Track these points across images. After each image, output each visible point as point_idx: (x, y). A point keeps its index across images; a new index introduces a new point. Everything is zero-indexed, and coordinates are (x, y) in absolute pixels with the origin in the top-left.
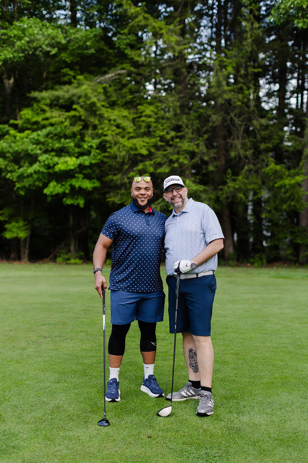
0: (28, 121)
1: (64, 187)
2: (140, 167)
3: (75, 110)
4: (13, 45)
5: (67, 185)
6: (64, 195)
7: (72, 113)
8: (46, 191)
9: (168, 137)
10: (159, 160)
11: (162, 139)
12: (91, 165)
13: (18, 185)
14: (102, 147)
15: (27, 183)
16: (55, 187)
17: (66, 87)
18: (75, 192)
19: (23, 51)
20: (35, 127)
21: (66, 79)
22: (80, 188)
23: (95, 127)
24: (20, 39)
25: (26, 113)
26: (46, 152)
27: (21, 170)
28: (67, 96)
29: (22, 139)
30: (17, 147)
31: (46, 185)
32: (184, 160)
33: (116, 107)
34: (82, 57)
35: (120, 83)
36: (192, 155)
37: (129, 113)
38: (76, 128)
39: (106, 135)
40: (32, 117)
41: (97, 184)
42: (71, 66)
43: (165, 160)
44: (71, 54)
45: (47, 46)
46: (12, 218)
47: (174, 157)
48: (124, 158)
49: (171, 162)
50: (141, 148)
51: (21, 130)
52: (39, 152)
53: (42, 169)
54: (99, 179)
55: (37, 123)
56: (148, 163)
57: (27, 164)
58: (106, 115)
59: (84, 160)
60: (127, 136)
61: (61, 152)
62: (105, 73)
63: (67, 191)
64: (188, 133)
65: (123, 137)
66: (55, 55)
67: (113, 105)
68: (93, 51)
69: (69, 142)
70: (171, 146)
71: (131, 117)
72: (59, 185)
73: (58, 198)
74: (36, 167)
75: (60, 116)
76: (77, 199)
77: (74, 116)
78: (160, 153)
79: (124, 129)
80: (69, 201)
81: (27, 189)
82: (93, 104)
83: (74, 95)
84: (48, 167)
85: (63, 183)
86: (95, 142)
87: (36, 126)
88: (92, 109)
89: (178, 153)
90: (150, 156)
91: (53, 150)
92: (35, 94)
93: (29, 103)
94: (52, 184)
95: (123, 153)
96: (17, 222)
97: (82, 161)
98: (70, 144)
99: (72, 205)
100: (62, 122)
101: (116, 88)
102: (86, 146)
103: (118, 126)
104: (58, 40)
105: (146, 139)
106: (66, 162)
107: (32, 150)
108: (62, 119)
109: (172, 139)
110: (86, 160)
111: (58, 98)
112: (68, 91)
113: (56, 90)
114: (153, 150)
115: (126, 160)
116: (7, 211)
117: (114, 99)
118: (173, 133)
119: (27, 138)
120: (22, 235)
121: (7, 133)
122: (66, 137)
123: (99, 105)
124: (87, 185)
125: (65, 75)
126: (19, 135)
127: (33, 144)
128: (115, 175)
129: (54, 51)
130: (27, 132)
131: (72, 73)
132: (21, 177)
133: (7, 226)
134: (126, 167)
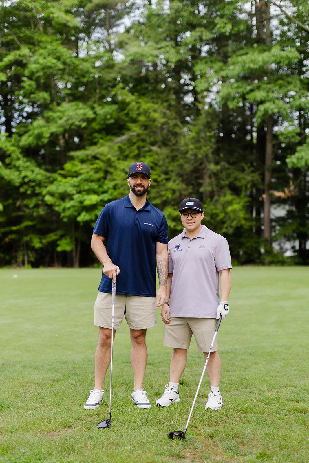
0: (69, 171)
1: (91, 216)
3: (97, 164)
4: (56, 122)
5: (93, 214)
6: (91, 221)
7: (95, 166)
8: (80, 219)
9: (160, 179)
10: (152, 195)
11: (155, 181)
13: (62, 215)
14: (115, 187)
15: (68, 213)
16: (85, 216)
17: (93, 147)
19: (63, 127)
21: (95, 140)
23: (111, 174)
24: (61, 118)
25: (68, 166)
26: (79, 192)
27: (65, 204)
28: (93, 154)
29: (65, 183)
30: (61, 190)
31: (79, 214)
32: (169, 195)
33: (129, 159)
35: (131, 142)
36: (174, 191)
38: (101, 175)
39: (117, 180)
40: (72, 168)
42: (99, 131)
44: (99, 124)
45: (80, 121)
46: (62, 237)
47: (163, 193)
51: (65, 176)
52: (74, 192)
53: (77, 204)
55: (76, 172)
57: (68, 200)
58: (119, 166)
61: (90, 192)
62: (123, 134)
63: (93, 218)
64: (173, 176)
66: (85, 128)
67: (126, 157)
72: (88, 214)
73: (88, 223)
74: (72, 203)
75: (87, 168)
77: (97, 168)
78: (154, 191)
81: (69, 218)
82: (109, 160)
83: (98, 153)
84: (81, 202)
85: (91, 213)
86: (112, 184)
87: (76, 174)
88: (109, 163)
89: (166, 190)
91: (84, 191)
92: (72, 153)
94: (83, 214)
97: (103, 198)
98: (94, 186)
100: (88, 172)
101: (129, 145)
102: (105, 187)
104: (89, 116)
106: (90, 199)
107: (71, 191)
108: (88, 170)
109: (162, 180)
110: (105, 197)
111: (87, 156)
112: (93, 151)
113: (87, 150)
116: (59, 233)
117: (126, 153)
118: (163, 176)
119: (68, 182)
120: (68, 248)
121: (55, 180)
122: (92, 181)
123: (113, 159)
125: (95, 138)
126: (64, 180)
127: (72, 187)
129: (84, 125)
130: (69, 179)
131: (100, 136)
132: (64, 210)
133: (59, 243)
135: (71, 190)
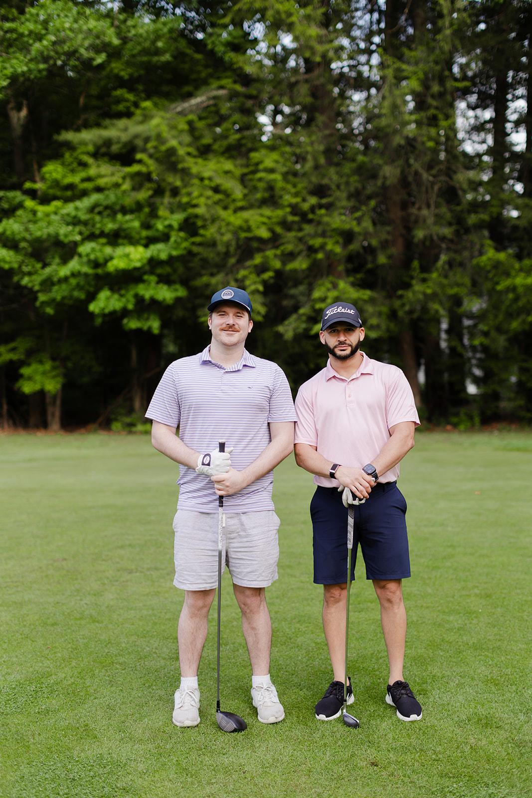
0: (56, 183)
1: (124, 300)
2: (258, 260)
3: (140, 162)
4: (25, 49)
5: (130, 295)
6: (125, 312)
7: (135, 168)
8: (93, 307)
9: (306, 206)
10: (289, 247)
11: (295, 209)
12: (171, 260)
13: (42, 297)
14: (190, 227)
15: (58, 293)
16: (108, 299)
17: (122, 123)
18: (144, 307)
19: (45, 59)
20: (69, 193)
21: (121, 107)
22: (154, 302)
23: (175, 192)
24: (39, 38)
25: (53, 170)
26: (92, 237)
27: (48, 270)
28: (125, 137)
29: (47, 215)
30: (40, 231)
31: (92, 297)
32: (335, 247)
33: (211, 156)
34: (149, 68)
35: (217, 112)
36: (348, 237)
37: (235, 166)
38: (143, 195)
39: (195, 206)
40: (64, 176)
41: (181, 292)
42: (129, 84)
43: (301, 247)
44: (128, 64)
45: (87, 49)
46: (31, 355)
47: (317, 242)
48: (228, 245)
49: (312, 250)
50: (258, 227)
51: (45, 200)
52: (78, 238)
53: (86, 269)
54: (185, 283)
55: (71, 187)
56: (270, 253)
57: (57, 260)
58: (194, 170)
59: (159, 251)
60: (232, 207)
61: (116, 238)
62: (190, 95)
63: (130, 306)
64: (341, 198)
65: (225, 208)
66: (101, 67)
67: (204, 152)
68: (167, 57)
69: (132, 220)
70: (310, 221)
71: (238, 172)
72: (116, 296)
73: (114, 318)
74: (74, 265)
75: (113, 174)
76: (147, 319)
77: (138, 174)
78: (291, 235)
79: (227, 194)
80: (133, 324)
81: (59, 305)
82: (172, 152)
83: (136, 136)
84: (96, 264)
85: (123, 292)
86: (176, 219)
87: (71, 193)
88: (169, 160)
89: (323, 235)
90: (275, 240)
91: (102, 234)
92: (69, 136)
93: (56, 152)
94: (104, 294)
95: (228, 237)
96: (41, 362)
97: (155, 253)
98: (133, 223)
99: (139, 331)
100: (117, 185)
101: (210, 121)
102: (160, 226)
103: (216, 190)
104: (107, 39)
105: (267, 211)
106: (127, 256)
107: (66, 236)
108: (117, 178)
109: (313, 209)
110: (161, 251)
111: (108, 143)
112: (126, 129)
113: (106, 128)
114: (279, 230)
115: (232, 249)
116: (22, 344)
117: (207, 140)
118: (313, 200)
119: (56, 213)
120: (52, 386)
121: (20, 206)
122: (124, 211)
123: (181, 152)
124: (166, 294)
125: (119, 101)
126: (41, 209)
127: (68, 224)
128: (212, 275)
129: (100, 59)
130: (56, 204)
131: (131, 97)
132: (48, 284)
133: (25, 371)
134: (232, 261)
135: (66, 232)
